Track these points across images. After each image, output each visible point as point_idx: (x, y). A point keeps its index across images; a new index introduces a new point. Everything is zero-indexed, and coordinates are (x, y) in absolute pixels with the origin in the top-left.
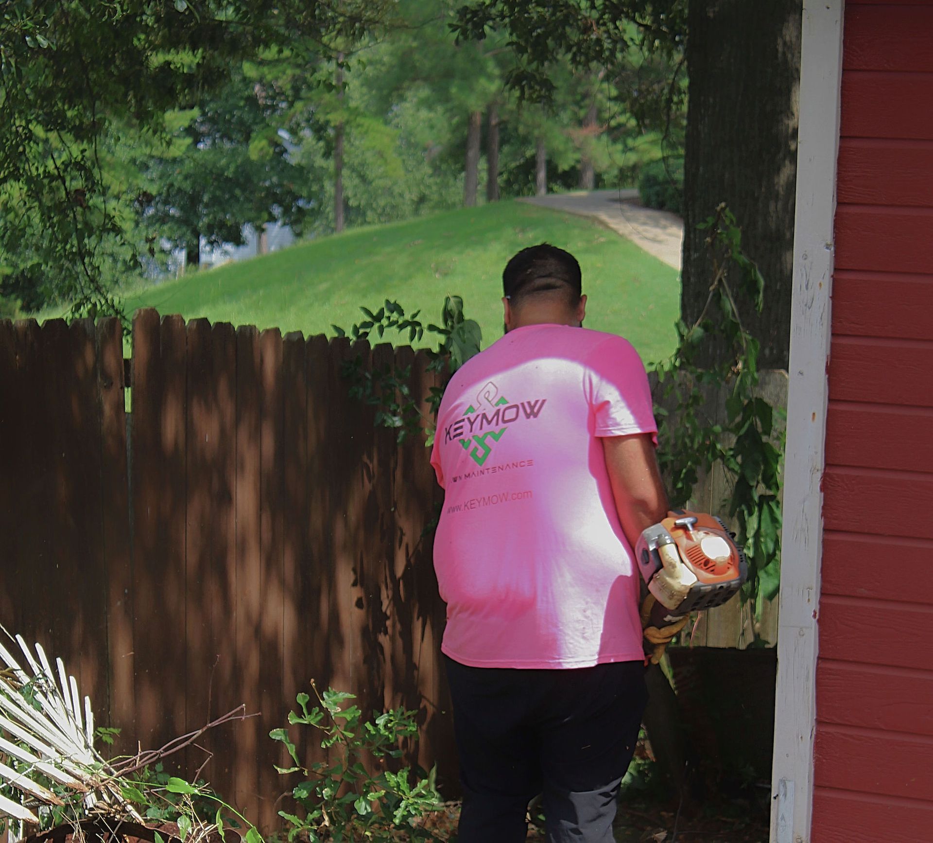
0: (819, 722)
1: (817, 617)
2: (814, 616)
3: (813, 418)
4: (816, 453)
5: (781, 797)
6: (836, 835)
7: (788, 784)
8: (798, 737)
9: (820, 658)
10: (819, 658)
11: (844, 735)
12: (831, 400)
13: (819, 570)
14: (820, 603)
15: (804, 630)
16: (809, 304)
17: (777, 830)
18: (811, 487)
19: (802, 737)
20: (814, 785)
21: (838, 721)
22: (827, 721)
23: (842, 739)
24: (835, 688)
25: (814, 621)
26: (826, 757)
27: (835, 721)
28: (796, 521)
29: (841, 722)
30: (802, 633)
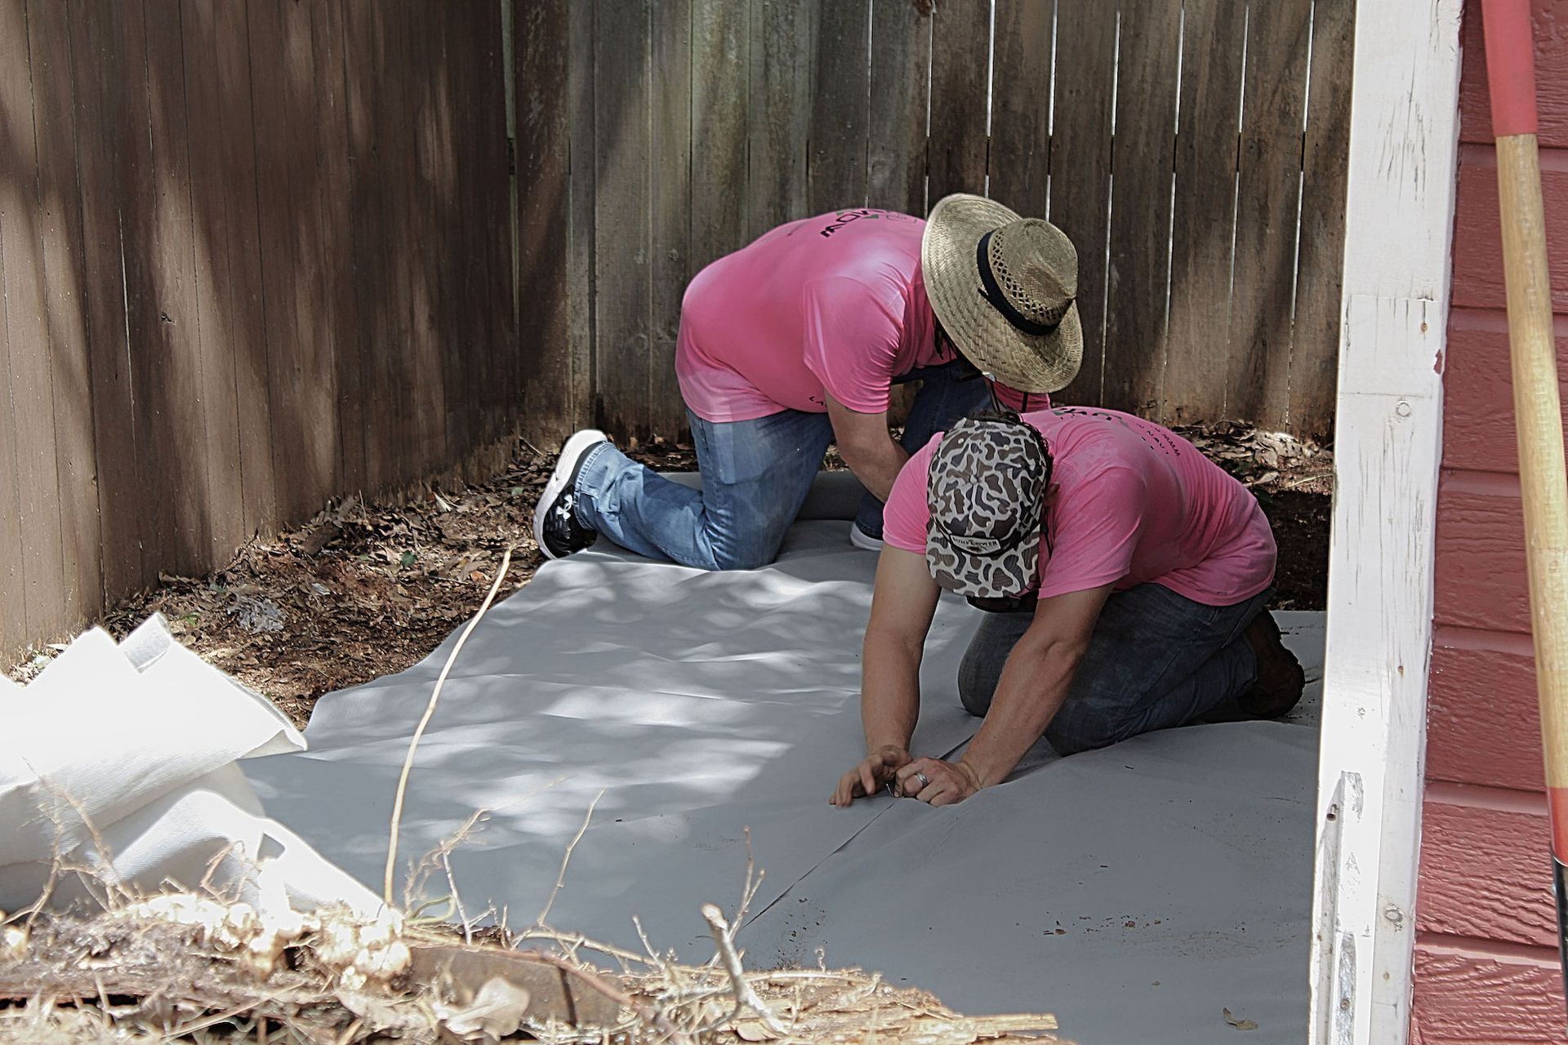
0: (1438, 626)
1: (1443, 369)
2: (1437, 368)
5: (1345, 813)
6: (1484, 898)
8: (1388, 666)
9: (1445, 469)
10: (1442, 468)
11: (1511, 657)
13: (1448, 249)
14: (1449, 331)
15: (1409, 401)
18: (1435, 35)
19: (1401, 668)
20: (1427, 778)
21: (1494, 623)
22: (1464, 624)
23: (1503, 667)
24: (1488, 541)
25: (1438, 377)
26: (1458, 712)
27: (1484, 623)
28: (1391, 125)
29: (1502, 626)
30: (1403, 410)
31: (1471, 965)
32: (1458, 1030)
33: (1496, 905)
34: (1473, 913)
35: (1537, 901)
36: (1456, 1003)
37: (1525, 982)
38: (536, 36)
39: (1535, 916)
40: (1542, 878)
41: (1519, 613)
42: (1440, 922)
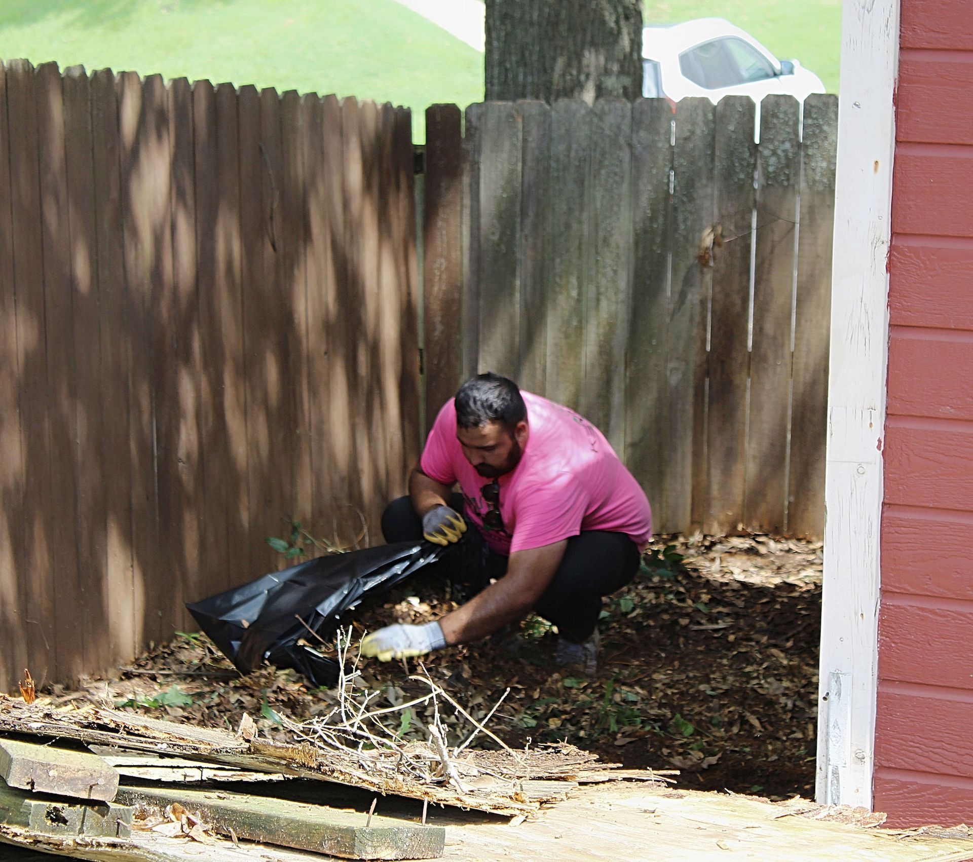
0: (884, 592)
1: (882, 448)
2: (879, 447)
3: (876, 169)
4: (880, 218)
5: (832, 697)
6: (911, 746)
7: (842, 677)
8: (856, 614)
9: (886, 505)
10: (884, 504)
11: (922, 609)
12: (897, 142)
13: (885, 383)
14: (886, 428)
15: (864, 466)
16: (868, 6)
17: (827, 741)
18: (873, 267)
19: (862, 614)
20: (879, 678)
21: (912, 590)
22: (898, 591)
23: (919, 615)
24: (909, 544)
25: (879, 453)
26: (896, 641)
27: (908, 590)
28: (852, 315)
29: (918, 592)
30: (861, 470)
31: (904, 785)
32: (898, 823)
33: (917, 750)
34: (904, 755)
35: (938, 748)
36: (897, 807)
37: (932, 794)
38: (440, 279)
39: (938, 757)
40: (941, 734)
41: (927, 584)
42: (888, 760)
